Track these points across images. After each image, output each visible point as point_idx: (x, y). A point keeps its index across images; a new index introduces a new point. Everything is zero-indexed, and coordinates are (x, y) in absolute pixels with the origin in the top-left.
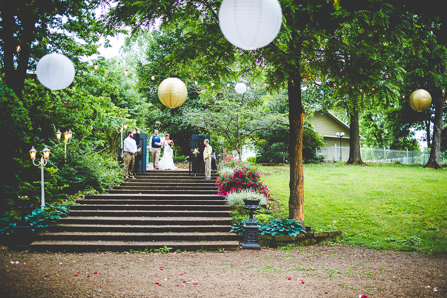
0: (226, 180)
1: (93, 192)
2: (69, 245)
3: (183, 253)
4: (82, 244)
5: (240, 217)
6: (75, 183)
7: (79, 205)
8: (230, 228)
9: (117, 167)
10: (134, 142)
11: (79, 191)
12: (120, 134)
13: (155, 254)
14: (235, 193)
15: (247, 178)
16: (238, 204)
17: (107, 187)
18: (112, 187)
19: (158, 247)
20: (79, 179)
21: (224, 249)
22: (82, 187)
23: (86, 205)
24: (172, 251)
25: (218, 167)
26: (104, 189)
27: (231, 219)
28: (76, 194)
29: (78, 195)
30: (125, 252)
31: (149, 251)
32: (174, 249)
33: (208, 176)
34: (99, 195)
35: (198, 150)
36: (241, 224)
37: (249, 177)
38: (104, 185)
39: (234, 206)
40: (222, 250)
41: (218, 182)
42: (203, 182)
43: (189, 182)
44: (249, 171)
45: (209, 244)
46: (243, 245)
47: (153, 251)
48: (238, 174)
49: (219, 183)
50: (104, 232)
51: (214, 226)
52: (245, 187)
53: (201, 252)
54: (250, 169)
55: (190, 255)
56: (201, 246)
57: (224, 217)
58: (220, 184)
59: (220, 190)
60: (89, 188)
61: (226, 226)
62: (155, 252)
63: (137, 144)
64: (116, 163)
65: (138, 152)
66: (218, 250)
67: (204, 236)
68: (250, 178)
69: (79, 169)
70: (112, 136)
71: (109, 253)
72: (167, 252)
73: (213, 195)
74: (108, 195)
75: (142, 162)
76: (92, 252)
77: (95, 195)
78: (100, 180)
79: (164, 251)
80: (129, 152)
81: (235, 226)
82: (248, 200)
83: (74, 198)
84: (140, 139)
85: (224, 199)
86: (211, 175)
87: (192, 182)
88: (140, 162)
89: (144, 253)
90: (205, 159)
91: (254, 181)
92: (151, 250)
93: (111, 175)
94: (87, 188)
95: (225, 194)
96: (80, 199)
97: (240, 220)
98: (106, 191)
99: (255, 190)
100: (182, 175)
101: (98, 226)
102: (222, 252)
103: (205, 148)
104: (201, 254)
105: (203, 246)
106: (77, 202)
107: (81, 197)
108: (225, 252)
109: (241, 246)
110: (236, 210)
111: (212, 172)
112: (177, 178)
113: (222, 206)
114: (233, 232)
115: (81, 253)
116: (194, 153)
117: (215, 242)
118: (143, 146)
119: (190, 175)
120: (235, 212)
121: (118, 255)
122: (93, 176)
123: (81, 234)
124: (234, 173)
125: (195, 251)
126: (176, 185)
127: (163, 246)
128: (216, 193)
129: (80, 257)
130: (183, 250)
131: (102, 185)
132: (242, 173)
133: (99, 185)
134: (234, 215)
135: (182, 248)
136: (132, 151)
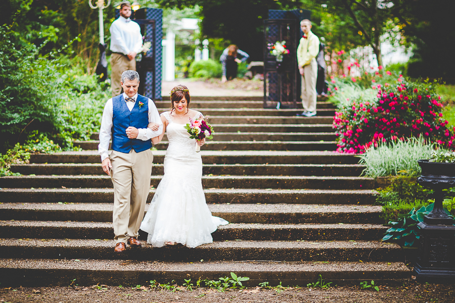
0: (359, 116)
1: (46, 146)
2: (8, 269)
3: (276, 290)
4: (37, 267)
5: (404, 206)
6: (6, 125)
7: (19, 176)
8: (382, 232)
9: (94, 89)
10: (134, 27)
11: (18, 145)
12: (96, 12)
13: (209, 291)
14: (384, 148)
15: (409, 110)
16: (394, 174)
17: (77, 135)
18: (87, 134)
19: (216, 276)
20: (16, 115)
21: (373, 282)
22: (22, 135)
23: (33, 176)
24: (249, 285)
25: (330, 87)
26: (69, 140)
27: (380, 209)
28: (9, 152)
29: (14, 154)
30: (138, 287)
31: (195, 284)
32: (254, 280)
33: (310, 109)
34: (60, 152)
35: (286, 47)
36: (410, 221)
37: (413, 107)
38: (70, 130)
39: (382, 179)
40: (369, 283)
41: (338, 122)
42: (297, 122)
43: (266, 122)
44: (414, 95)
45: (338, 270)
46: (419, 271)
47: (203, 285)
48: (387, 102)
49: (341, 125)
50: (83, 238)
51: (341, 226)
52: (405, 134)
53: (319, 287)
54: (416, 91)
55: (294, 294)
56: (317, 273)
57: (362, 204)
58: (345, 127)
59: (344, 141)
60: (38, 136)
61: (370, 226)
62: (208, 287)
63: (142, 33)
64: (90, 79)
65: (142, 53)
66: (358, 284)
67: (322, 250)
68: (417, 112)
69: (13, 93)
70: (78, 17)
71: (102, 290)
72: (238, 287)
73: (326, 153)
74: (80, 152)
75: (154, 79)
76: (62, 286)
77: (52, 153)
78: (60, 118)
79: (231, 285)
80: (122, 54)
81: (394, 227)
82: (432, 164)
83: (6, 160)
84: (148, 22)
85: (357, 160)
86: (318, 106)
87: (273, 122)
88: (149, 76)
89: (181, 288)
90: (303, 67)
91: (426, 118)
92: (198, 283)
93: (82, 107)
94: (34, 138)
95: (359, 149)
96: (19, 162)
97: (404, 212)
98: (75, 145)
99: (432, 141)
100: (245, 106)
101: (69, 224)
102: (368, 289)
103: (302, 40)
104: (319, 292)
105: (323, 273)
106: (14, 169)
107: (22, 158)
108: (376, 288)
109: (414, 273)
110: (388, 189)
111: (318, 100)
112: (235, 113)
113: (353, 178)
114: (390, 241)
115: (36, 287)
116: (274, 52)
117: (350, 264)
118: (154, 38)
119: (265, 106)
120: (386, 193)
121: (124, 294)
122: (46, 110)
123: (32, 243)
124: (377, 100)
125: (303, 285)
126: (235, 129)
127: (227, 274)
128: (334, 148)
129: (38, 297)
130: (274, 284)
131: (66, 130)
132: (397, 99)
133: (59, 131)
134: (388, 199)
135: (273, 279)
136: (127, 52)
